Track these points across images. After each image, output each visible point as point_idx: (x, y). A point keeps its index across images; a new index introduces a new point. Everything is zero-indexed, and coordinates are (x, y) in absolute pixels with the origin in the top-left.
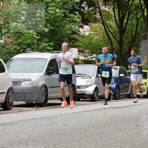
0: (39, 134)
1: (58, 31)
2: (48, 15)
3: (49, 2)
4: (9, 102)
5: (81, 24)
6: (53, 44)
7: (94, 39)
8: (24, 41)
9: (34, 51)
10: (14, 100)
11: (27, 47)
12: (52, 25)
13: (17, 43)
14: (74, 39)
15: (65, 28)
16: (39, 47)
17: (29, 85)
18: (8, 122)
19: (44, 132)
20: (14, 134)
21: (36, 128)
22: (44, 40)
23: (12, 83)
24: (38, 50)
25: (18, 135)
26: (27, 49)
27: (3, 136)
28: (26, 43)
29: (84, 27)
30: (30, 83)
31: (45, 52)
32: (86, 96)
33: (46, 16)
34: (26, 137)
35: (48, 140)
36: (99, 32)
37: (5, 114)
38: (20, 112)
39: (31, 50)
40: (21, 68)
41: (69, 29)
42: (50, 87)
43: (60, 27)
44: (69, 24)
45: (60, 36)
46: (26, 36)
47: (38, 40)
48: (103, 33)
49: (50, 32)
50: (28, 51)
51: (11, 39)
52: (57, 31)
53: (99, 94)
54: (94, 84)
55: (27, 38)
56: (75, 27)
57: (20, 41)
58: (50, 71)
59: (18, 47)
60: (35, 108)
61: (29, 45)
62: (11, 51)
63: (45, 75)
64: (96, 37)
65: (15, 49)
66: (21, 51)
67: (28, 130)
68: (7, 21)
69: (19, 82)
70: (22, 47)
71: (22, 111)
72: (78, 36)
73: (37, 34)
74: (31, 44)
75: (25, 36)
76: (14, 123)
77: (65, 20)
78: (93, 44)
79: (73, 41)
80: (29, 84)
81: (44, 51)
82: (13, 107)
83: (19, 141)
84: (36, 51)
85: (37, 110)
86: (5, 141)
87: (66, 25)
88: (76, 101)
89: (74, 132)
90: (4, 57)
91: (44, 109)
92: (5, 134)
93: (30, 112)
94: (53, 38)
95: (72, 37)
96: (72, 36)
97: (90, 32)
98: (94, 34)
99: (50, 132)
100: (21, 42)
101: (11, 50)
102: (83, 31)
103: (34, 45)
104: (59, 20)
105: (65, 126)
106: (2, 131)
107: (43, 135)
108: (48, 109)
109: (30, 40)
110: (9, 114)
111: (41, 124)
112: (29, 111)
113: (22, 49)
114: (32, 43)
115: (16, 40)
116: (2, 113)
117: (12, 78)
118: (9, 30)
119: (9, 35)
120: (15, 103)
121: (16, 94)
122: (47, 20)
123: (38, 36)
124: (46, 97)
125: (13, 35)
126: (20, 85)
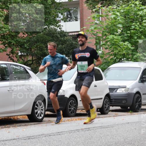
2: (143, 27)
3: (144, 15)
4: (106, 107)
8: (119, 51)
9: (129, 61)
10: (111, 106)
11: (122, 57)
13: (114, 53)
16: (133, 57)
17: (124, 92)
18: (106, 125)
19: (138, 135)
20: (111, 136)
21: (131, 131)
23: (108, 90)
24: (133, 59)
25: (114, 138)
26: (123, 59)
27: (101, 138)
28: (121, 54)
31: (139, 61)
33: (140, 28)
34: (122, 140)
35: (142, 143)
37: (102, 118)
38: (116, 116)
39: (126, 60)
40: (117, 76)
42: (143, 94)
47: (133, 51)
50: (123, 61)
51: (108, 50)
55: (123, 49)
58: (144, 79)
59: (115, 57)
60: (129, 113)
61: (124, 56)
63: (139, 82)
65: (111, 59)
66: (117, 61)
67: (124, 133)
69: (115, 89)
70: (118, 58)
71: (117, 115)
73: (131, 45)
74: (126, 55)
75: (121, 48)
76: (111, 126)
80: (124, 90)
82: (109, 111)
83: (116, 143)
84: (131, 60)
85: (131, 115)
86: (103, 142)
90: (102, 66)
91: (138, 114)
99: (144, 135)
100: (117, 52)
101: (108, 60)
103: (129, 55)
106: (101, 134)
107: (138, 138)
109: (125, 51)
110: (106, 118)
111: (135, 128)
112: (124, 115)
114: (127, 53)
115: (113, 51)
117: (109, 85)
118: (107, 42)
119: (107, 46)
120: (111, 108)
121: (112, 100)
122: (141, 32)
123: (133, 47)
124: (140, 103)
125: (110, 46)
126: (116, 91)
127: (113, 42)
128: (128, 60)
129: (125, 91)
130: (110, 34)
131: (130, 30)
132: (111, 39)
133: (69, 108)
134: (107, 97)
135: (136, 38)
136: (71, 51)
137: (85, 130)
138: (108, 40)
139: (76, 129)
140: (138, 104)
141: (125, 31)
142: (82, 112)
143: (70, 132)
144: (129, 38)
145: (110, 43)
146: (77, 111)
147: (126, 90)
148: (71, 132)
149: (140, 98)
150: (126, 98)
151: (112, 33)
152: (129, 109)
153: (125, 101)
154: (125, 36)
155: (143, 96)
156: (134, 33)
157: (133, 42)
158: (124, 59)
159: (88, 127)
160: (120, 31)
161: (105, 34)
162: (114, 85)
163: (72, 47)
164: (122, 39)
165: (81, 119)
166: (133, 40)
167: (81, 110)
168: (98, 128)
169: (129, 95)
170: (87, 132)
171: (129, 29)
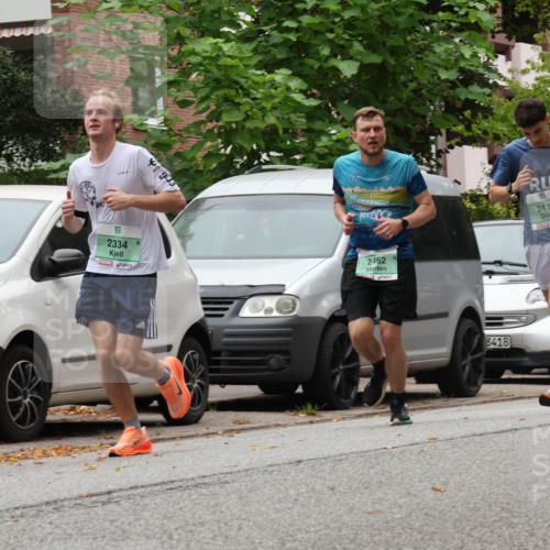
0: (328, 527)
1: (399, 70)
5: (501, 39)
8: (248, 117)
9: (294, 162)
10: (214, 382)
11: (262, 144)
12: (371, 47)
13: (220, 127)
14: (469, 104)
15: (431, 58)
16: (314, 146)
17: (275, 314)
18: (190, 476)
19: (347, 518)
20: (215, 528)
21: (313, 501)
22: (338, 114)
23: (200, 306)
24: (313, 157)
25: (233, 534)
26: (264, 157)
27: (171, 537)
28: (257, 128)
29: (513, 52)
30: (278, 303)
32: (527, 359)
33: (344, 5)
34: (271, 543)
38: (238, 431)
39: (281, 160)
40: (241, 237)
41: (447, 61)
43: (407, 53)
44: (448, 39)
45: (406, 94)
46: (259, 96)
47: (311, 115)
49: (364, 78)
50: (267, 163)
51: (192, 112)
52: (394, 74)
55: (264, 104)
56: (475, 53)
57: (231, 117)
59: (226, 148)
60: (302, 417)
61: (271, 138)
62: (193, 163)
65: (209, 156)
66: (238, 166)
67: (278, 511)
68: (175, 31)
69: (229, 300)
70: (242, 148)
71: (247, 426)
72: (487, 91)
73: (305, 86)
74: (281, 132)
75: (254, 99)
76: (215, 479)
77: (428, 23)
79: (468, 113)
80: (273, 305)
82: (207, 410)
84: (303, 161)
85: (312, 422)
87: (435, 45)
88: (485, 382)
89: (480, 520)
91: (343, 419)
92: (177, 529)
93: (281, 431)
95: (462, 98)
96: (463, 93)
97: (540, 74)
99: (372, 518)
100: (236, 123)
101: (194, 158)
102: (511, 71)
103: (295, 135)
104: (402, 20)
105: (439, 494)
106: (165, 517)
107: (344, 532)
108: (361, 416)
109: (276, 113)
110: (189, 442)
111: (331, 485)
112: (278, 425)
113: (242, 158)
114: (286, 126)
115: (216, 116)
116: (160, 437)
117: (201, 283)
118: (186, 73)
119: (186, 94)
120: (216, 393)
121: (218, 353)
122: (349, 25)
123: (313, 96)
124: (351, 366)
125: (203, 93)
126: (236, 312)
127: (216, 73)
128: (288, 158)
129: (279, 310)
130: (203, 35)
131: (294, 14)
132: (205, 58)
133: (8, 400)
134: (194, 342)
135: (326, 51)
136: (11, 118)
137: (88, 501)
138: (194, 59)
139: (46, 499)
140: (345, 370)
141: (271, 20)
142: (72, 417)
143: (18, 512)
144: (292, 55)
145: (202, 78)
146: (51, 409)
147: (286, 306)
148: (22, 516)
150: (288, 344)
151: (208, 30)
152: (299, 394)
153: (281, 358)
154: (275, 45)
156: (317, 28)
157: (311, 73)
158: (269, 156)
159: (104, 489)
160: (248, 18)
161: (178, 33)
162: (226, 284)
163: (13, 99)
164: (260, 58)
165: (69, 452)
166: (310, 61)
167: (68, 406)
168: (151, 493)
169: (298, 327)
170: (100, 510)
171: (290, 10)
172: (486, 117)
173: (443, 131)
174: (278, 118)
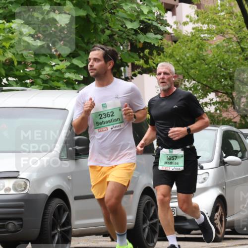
1: (98, 21)
6: (83, 62)
7: (210, 44)
9: (26, 85)
12: (79, 5)
14: (147, 45)
15: (120, 13)
16: (40, 74)
17: (12, 192)
24: (39, 81)
26: (4, 81)
29: (177, 9)
30: (14, 184)
31: (58, 88)
32: (188, 224)
36: (224, 24)
39: (17, 83)
41: (132, 15)
42: (76, 198)
43: (104, 9)
48: (237, 26)
50: (6, 85)
52: (95, 24)
53: (228, 219)
54: (212, 187)
55: (4, 44)
56: (151, 10)
58: (78, 147)
61: (9, 68)
64: (217, 40)
72: (159, 37)
74: (16, 63)
78: (207, 62)
80: (11, 187)
81: (55, 84)
84: (32, 84)
87: (123, 4)
88: (159, 240)
94: (84, 45)
95: (142, 41)
96: (142, 38)
97: (196, 25)
98: (209, 31)
102: (175, 23)
103: (26, 66)
109: (13, 50)
114: (20, 60)
124: (66, 229)
128: (22, 81)
129: (15, 189)
140: (61, 232)
147: (20, 186)
149: (65, 211)
150: (21, 213)
153: (16, 223)
154: (11, 3)
155: (75, 205)
158: (7, 80)
169: (29, 201)
172: (159, 54)
173: (130, 64)
174: (14, 54)
